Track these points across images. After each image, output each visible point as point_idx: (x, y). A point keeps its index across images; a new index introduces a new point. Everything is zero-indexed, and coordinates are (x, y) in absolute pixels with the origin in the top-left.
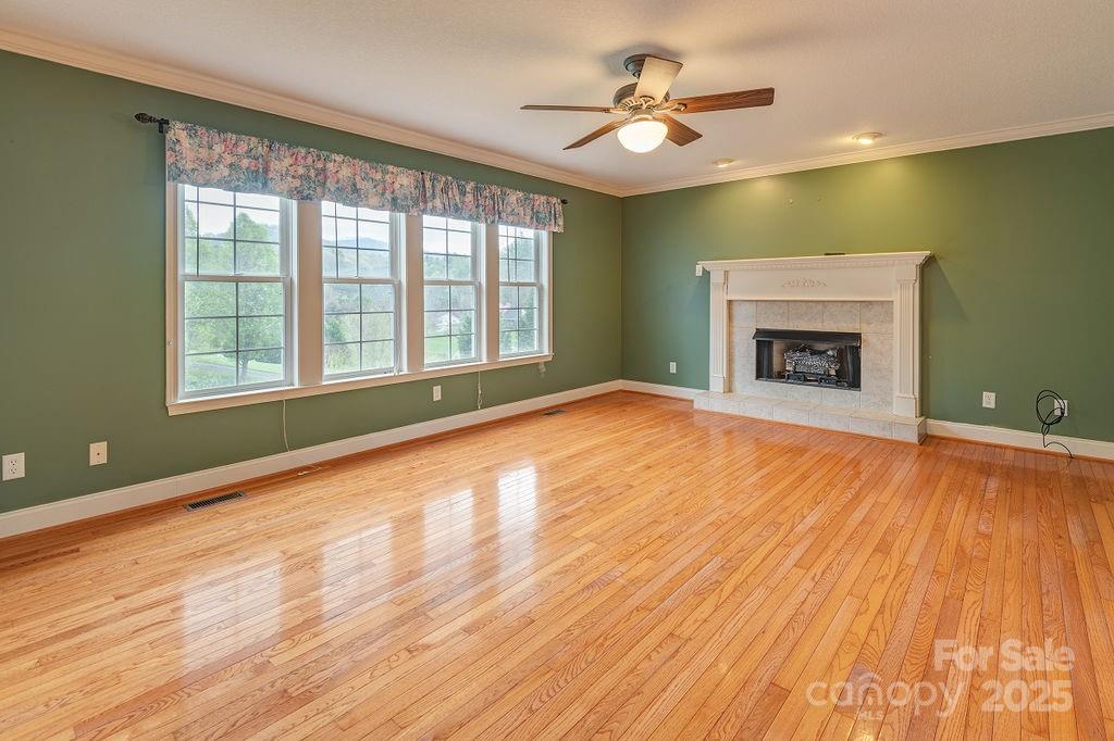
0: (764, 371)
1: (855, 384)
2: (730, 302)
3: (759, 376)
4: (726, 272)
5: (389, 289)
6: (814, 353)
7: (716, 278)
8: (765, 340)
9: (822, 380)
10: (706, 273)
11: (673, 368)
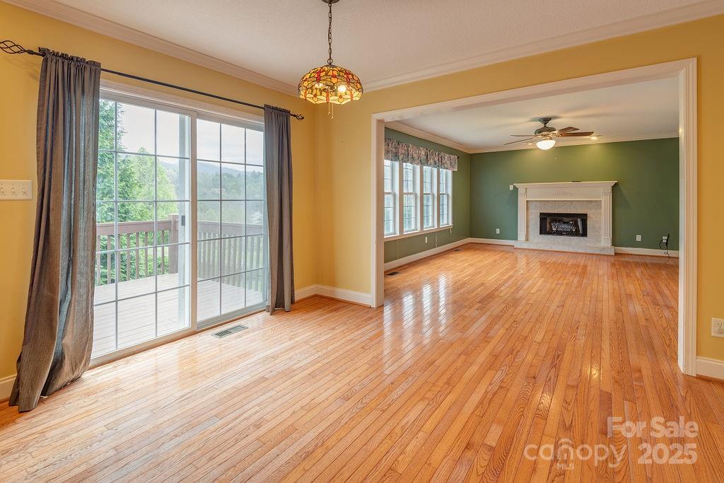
0: (543, 231)
1: (585, 234)
2: (527, 201)
3: (541, 233)
4: (526, 189)
5: (412, 196)
6: (564, 223)
7: (521, 191)
8: (544, 217)
9: (570, 234)
10: (516, 189)
11: (498, 231)
